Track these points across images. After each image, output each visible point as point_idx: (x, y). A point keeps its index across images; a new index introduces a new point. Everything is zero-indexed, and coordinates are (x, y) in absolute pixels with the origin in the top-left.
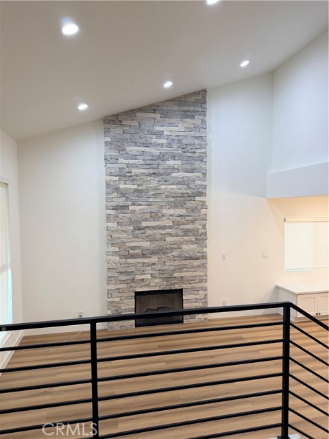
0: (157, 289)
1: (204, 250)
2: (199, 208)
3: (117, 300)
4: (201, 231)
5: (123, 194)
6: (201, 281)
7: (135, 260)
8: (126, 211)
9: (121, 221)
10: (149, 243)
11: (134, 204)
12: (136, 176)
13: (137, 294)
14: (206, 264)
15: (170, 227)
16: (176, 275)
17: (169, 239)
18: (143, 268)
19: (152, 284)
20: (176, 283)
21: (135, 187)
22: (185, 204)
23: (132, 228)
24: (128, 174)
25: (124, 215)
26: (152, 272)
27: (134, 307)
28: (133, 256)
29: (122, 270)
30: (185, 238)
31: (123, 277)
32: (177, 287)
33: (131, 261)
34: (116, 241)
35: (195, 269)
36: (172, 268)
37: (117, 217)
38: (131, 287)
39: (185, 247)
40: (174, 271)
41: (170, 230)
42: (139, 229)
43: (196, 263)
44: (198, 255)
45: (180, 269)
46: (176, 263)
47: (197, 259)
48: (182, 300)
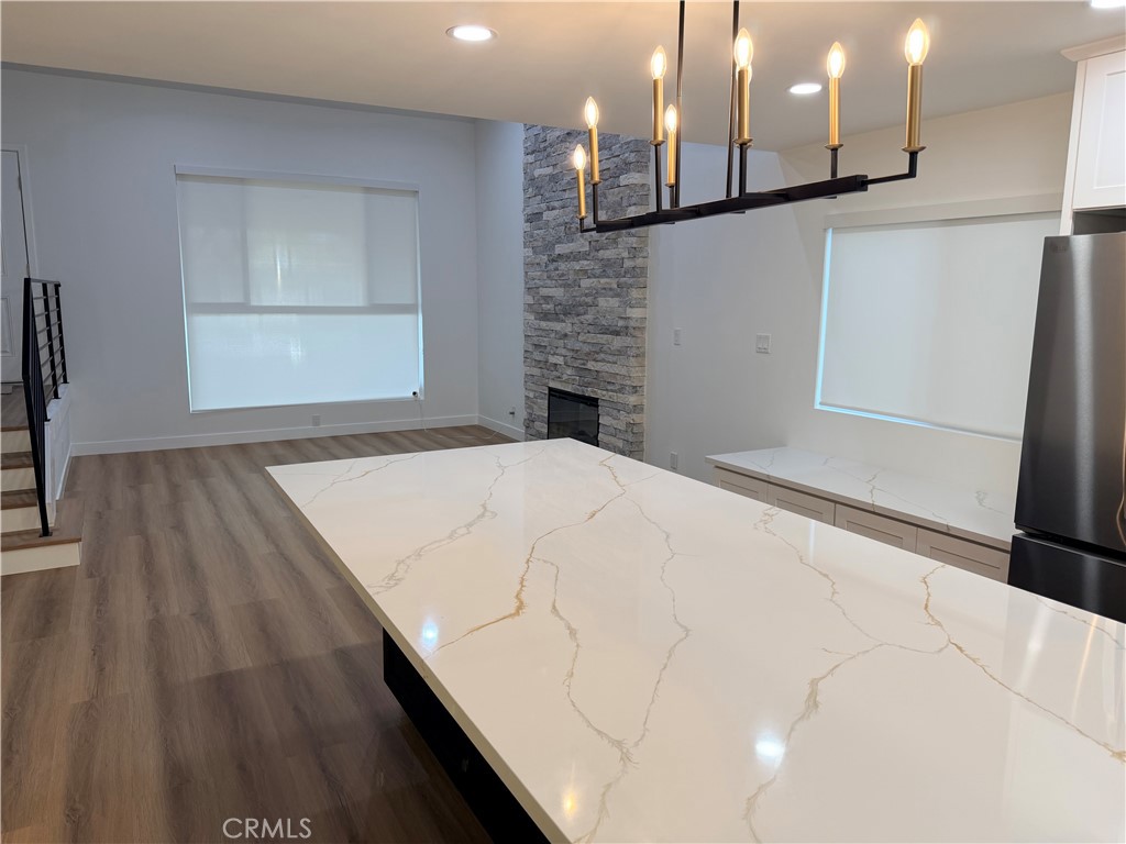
0: (569, 389)
2: (625, 203)
3: (531, 395)
4: (628, 264)
6: (621, 390)
7: (549, 323)
9: (536, 244)
10: (562, 290)
11: (548, 209)
12: (551, 145)
13: (550, 389)
15: (585, 256)
16: (591, 365)
17: (585, 283)
19: (565, 377)
20: (588, 384)
21: (549, 170)
22: (606, 198)
23: (545, 258)
24: (542, 146)
25: (538, 232)
26: (564, 352)
27: (546, 415)
28: (545, 316)
29: (535, 340)
30: (602, 281)
31: (537, 356)
32: (589, 392)
33: (544, 324)
34: (531, 284)
35: (615, 358)
36: (586, 348)
37: (532, 237)
38: (543, 376)
39: (602, 302)
40: (588, 354)
41: (586, 262)
42: (553, 261)
43: (617, 342)
44: (621, 323)
45: (597, 352)
46: (591, 338)
47: (617, 333)
48: (599, 424)
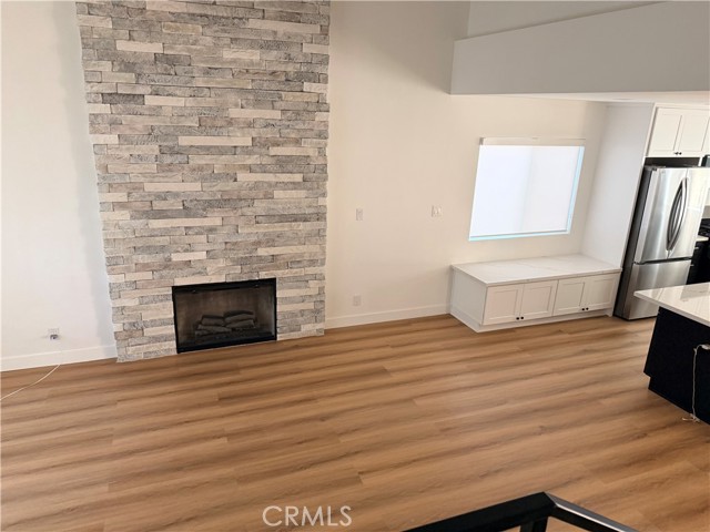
1: (321, 201)
2: (310, 108)
3: (133, 303)
4: (315, 162)
5: (128, 65)
6: (312, 264)
7: (168, 221)
8: (138, 108)
9: (128, 132)
10: (198, 184)
11: (156, 93)
13: (177, 290)
14: (324, 230)
16: (262, 252)
17: (243, 177)
18: (187, 239)
19: (211, 270)
20: (262, 269)
21: (157, 48)
22: (280, 98)
23: (155, 149)
25: (134, 118)
26: (208, 247)
28: (161, 214)
30: (281, 176)
31: (142, 258)
32: (264, 275)
33: (159, 223)
34: (119, 179)
35: (302, 240)
36: (254, 239)
38: (162, 277)
39: (278, 194)
40: (258, 244)
42: (174, 153)
43: (302, 227)
44: (309, 211)
45: (271, 241)
47: (305, 219)
48: (276, 299)
